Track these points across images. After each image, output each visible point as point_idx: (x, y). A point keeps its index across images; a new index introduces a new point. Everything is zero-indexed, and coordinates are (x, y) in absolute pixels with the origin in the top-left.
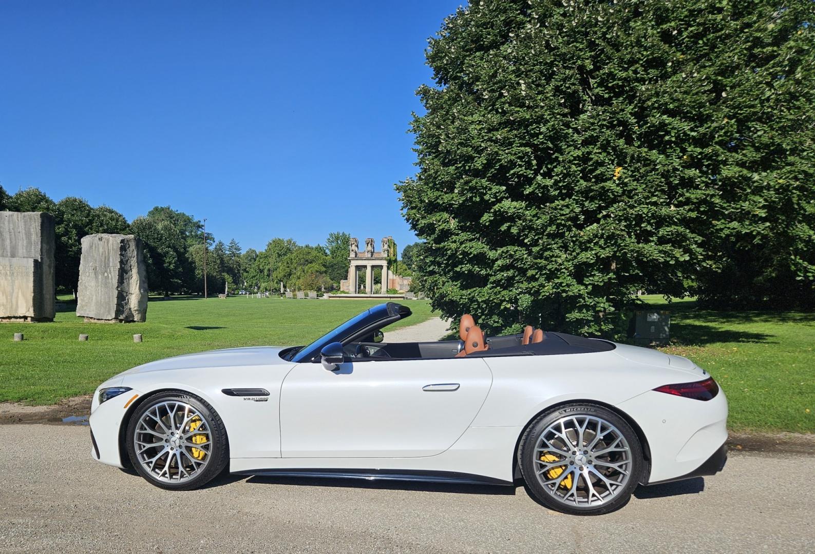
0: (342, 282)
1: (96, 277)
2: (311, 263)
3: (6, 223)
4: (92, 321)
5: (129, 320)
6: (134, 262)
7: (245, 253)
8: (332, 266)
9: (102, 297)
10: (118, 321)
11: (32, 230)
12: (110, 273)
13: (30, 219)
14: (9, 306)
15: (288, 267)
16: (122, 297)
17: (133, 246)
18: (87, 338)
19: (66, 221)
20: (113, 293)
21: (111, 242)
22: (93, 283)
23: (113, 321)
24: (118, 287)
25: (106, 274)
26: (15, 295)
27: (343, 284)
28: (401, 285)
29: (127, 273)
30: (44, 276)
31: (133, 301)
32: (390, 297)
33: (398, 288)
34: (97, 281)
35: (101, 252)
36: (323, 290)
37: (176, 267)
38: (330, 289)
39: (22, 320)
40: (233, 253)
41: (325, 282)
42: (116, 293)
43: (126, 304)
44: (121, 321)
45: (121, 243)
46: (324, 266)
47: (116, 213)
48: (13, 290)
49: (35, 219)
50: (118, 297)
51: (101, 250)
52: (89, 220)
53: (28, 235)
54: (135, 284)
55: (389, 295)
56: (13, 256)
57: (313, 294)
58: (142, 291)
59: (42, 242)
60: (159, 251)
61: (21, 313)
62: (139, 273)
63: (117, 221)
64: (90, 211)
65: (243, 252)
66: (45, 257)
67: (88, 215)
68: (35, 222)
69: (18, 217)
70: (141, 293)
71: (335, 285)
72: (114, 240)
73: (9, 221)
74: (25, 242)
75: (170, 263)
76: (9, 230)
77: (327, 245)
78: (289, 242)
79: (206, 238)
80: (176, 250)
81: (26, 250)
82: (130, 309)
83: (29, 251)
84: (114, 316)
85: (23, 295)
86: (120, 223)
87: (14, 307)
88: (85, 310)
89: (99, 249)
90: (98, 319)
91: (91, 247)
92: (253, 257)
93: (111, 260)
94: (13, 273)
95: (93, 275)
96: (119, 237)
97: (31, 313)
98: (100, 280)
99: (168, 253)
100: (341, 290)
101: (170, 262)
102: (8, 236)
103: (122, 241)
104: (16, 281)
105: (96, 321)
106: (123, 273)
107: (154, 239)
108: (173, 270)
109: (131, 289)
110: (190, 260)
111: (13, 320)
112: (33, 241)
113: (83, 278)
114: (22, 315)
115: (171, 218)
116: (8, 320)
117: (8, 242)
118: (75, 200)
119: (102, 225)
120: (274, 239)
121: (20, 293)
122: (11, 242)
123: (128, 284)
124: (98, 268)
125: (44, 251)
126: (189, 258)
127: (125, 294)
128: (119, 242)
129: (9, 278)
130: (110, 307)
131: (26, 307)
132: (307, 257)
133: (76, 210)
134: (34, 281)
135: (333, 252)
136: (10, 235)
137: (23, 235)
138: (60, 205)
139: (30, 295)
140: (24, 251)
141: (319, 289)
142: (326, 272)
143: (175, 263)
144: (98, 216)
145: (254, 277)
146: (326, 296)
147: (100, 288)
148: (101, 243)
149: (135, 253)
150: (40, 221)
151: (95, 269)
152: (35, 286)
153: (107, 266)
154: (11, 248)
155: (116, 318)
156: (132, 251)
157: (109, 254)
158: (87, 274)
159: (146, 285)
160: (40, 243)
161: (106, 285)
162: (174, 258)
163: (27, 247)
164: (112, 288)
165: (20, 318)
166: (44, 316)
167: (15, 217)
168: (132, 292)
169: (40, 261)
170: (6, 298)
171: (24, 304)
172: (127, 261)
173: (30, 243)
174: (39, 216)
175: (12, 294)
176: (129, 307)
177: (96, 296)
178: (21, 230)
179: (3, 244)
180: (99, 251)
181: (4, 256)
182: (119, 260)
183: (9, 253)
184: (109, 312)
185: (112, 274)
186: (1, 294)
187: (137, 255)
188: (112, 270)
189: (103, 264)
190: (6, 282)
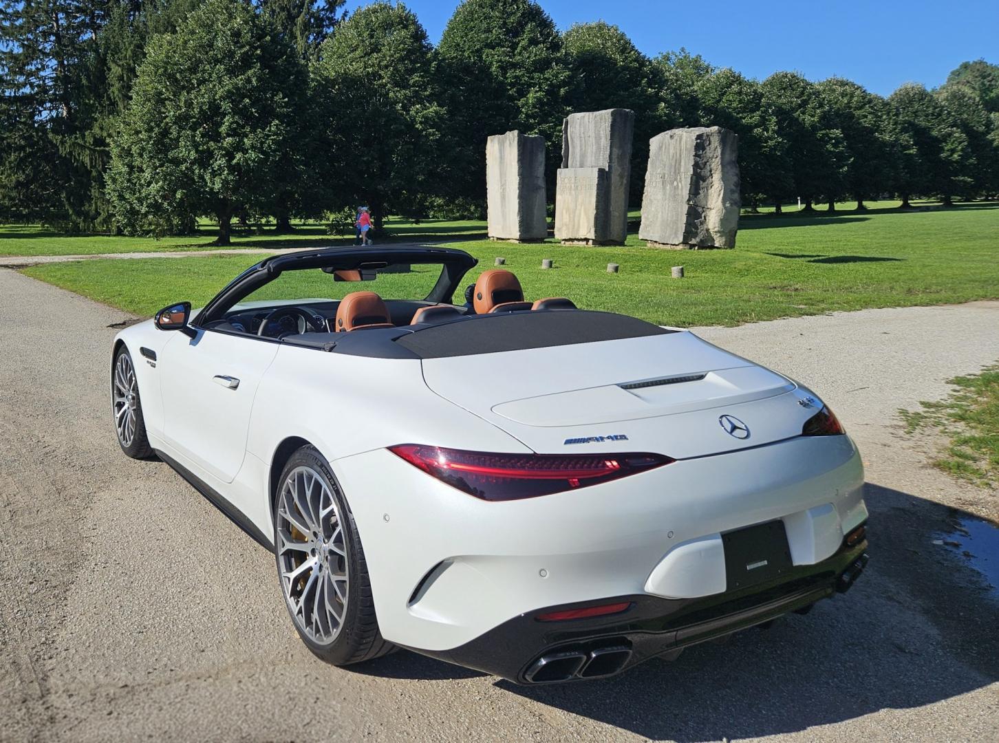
1: (664, 188)
3: (577, 126)
4: (657, 246)
5: (707, 244)
6: (716, 164)
9: (669, 215)
10: (688, 247)
11: (602, 132)
12: (681, 182)
13: (601, 119)
14: (571, 227)
16: (695, 214)
17: (715, 141)
18: (616, 269)
19: (763, 106)
20: (682, 209)
21: (684, 138)
22: (660, 196)
23: (681, 247)
24: (689, 200)
25: (675, 183)
26: (577, 212)
29: (704, 181)
30: (613, 188)
31: (713, 219)
34: (664, 194)
35: (671, 154)
37: (965, 156)
39: (585, 243)
42: (686, 208)
43: (702, 223)
44: (692, 246)
45: (697, 139)
47: (853, 85)
48: (576, 206)
49: (605, 119)
50: (689, 214)
51: (672, 151)
52: (802, 101)
53: (598, 138)
54: (716, 195)
56: (582, 166)
58: (728, 205)
59: (611, 147)
60: (935, 133)
61: (582, 234)
62: (724, 178)
63: (852, 96)
64: (804, 88)
66: (615, 165)
67: (802, 93)
68: (605, 122)
69: (589, 119)
70: (725, 208)
72: (687, 136)
73: (580, 125)
74: (594, 147)
75: (953, 151)
76: (580, 134)
80: (966, 127)
81: (595, 157)
82: (708, 230)
83: (597, 159)
84: (681, 239)
85: (586, 214)
86: (855, 99)
87: (576, 227)
88: (649, 231)
89: (669, 149)
90: (663, 244)
91: (660, 148)
93: (683, 163)
94: (577, 187)
95: (660, 185)
96: (697, 131)
97: (592, 235)
98: (668, 192)
99: (950, 135)
101: (954, 149)
102: (578, 143)
103: (699, 137)
104: (580, 196)
105: (661, 245)
106: (699, 180)
107: (927, 115)
108: (956, 162)
109: (709, 203)
111: (576, 242)
112: (602, 145)
113: (649, 189)
114: (583, 237)
115: (984, 77)
116: (570, 243)
117: (578, 150)
118: (785, 76)
119: (821, 105)
121: (583, 210)
122: (581, 149)
123: (706, 196)
124: (666, 176)
125: (614, 157)
126: (994, 140)
127: (700, 210)
128: (694, 138)
129: (573, 192)
130: (677, 228)
131: (587, 228)
133: (784, 89)
134: (598, 195)
136: (581, 141)
137: (592, 140)
138: (765, 85)
139: (592, 212)
140: (593, 158)
143: (962, 150)
144: (817, 93)
147: (667, 201)
148: (673, 141)
149: (719, 151)
150: (610, 120)
151: (663, 177)
152: (598, 201)
153: (677, 171)
154: (580, 157)
155: (685, 242)
156: (715, 150)
157: (680, 156)
158: (654, 184)
159: (736, 196)
160: (609, 148)
161: (674, 197)
162: (960, 143)
163: (596, 154)
164: (682, 202)
165: (582, 240)
166: (609, 238)
167: (586, 119)
168: (712, 207)
169: (607, 170)
170: (570, 217)
171: (586, 224)
172: (706, 163)
173: (599, 148)
174: (610, 114)
175: (574, 212)
176: (706, 227)
177: (662, 213)
178: (592, 133)
179: (573, 153)
180: (669, 153)
181: (572, 167)
182: (693, 163)
183: (578, 163)
184: (676, 234)
185: (683, 182)
186: (564, 212)
187: (722, 154)
188: (683, 177)
189: (673, 170)
190: (570, 197)
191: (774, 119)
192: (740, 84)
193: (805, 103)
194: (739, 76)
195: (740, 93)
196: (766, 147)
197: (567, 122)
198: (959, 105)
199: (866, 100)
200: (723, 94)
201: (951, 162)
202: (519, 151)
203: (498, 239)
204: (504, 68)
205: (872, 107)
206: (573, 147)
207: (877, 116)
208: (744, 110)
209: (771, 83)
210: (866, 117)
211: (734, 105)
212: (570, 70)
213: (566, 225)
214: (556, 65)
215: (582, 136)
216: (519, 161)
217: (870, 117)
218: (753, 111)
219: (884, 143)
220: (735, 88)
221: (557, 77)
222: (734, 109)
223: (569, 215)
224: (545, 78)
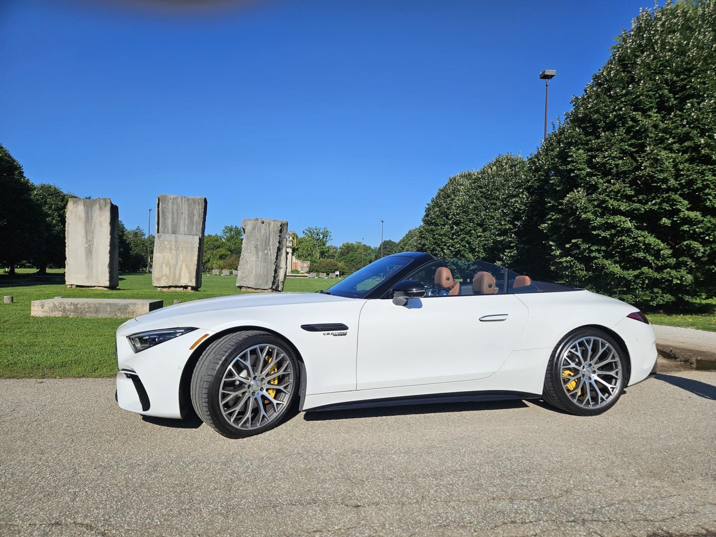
1: (257, 254)
4: (250, 290)
9: (262, 271)
10: (274, 291)
12: (270, 251)
14: (171, 277)
21: (272, 225)
22: (254, 259)
23: (270, 292)
24: (276, 262)
25: (266, 252)
26: (178, 266)
34: (257, 258)
35: (262, 233)
39: (183, 289)
42: (274, 266)
45: (281, 226)
48: (177, 263)
50: (275, 271)
51: (263, 231)
61: (183, 282)
72: (274, 223)
84: (270, 286)
85: (187, 266)
87: (177, 277)
88: (245, 282)
89: (261, 230)
90: (255, 289)
91: (254, 228)
93: (271, 240)
94: (178, 248)
95: (254, 251)
97: (192, 283)
98: (260, 256)
104: (181, 255)
105: (253, 290)
111: (172, 289)
113: (245, 254)
114: (183, 285)
116: (168, 289)
121: (184, 266)
124: (259, 246)
128: (279, 225)
129: (174, 252)
130: (267, 278)
131: (189, 279)
134: (198, 255)
139: (193, 267)
147: (259, 262)
148: (263, 226)
151: (256, 247)
152: (198, 260)
153: (267, 244)
155: (272, 288)
157: (269, 235)
158: (249, 251)
161: (265, 260)
164: (271, 263)
165: (182, 287)
170: (170, 270)
171: (188, 275)
175: (175, 266)
177: (256, 269)
180: (261, 232)
182: (278, 240)
184: (267, 282)
185: (271, 251)
186: (164, 266)
188: (271, 248)
189: (264, 243)
190: (170, 255)
202: (111, 215)
203: (77, 286)
213: (166, 276)
216: (110, 223)
223: (170, 268)
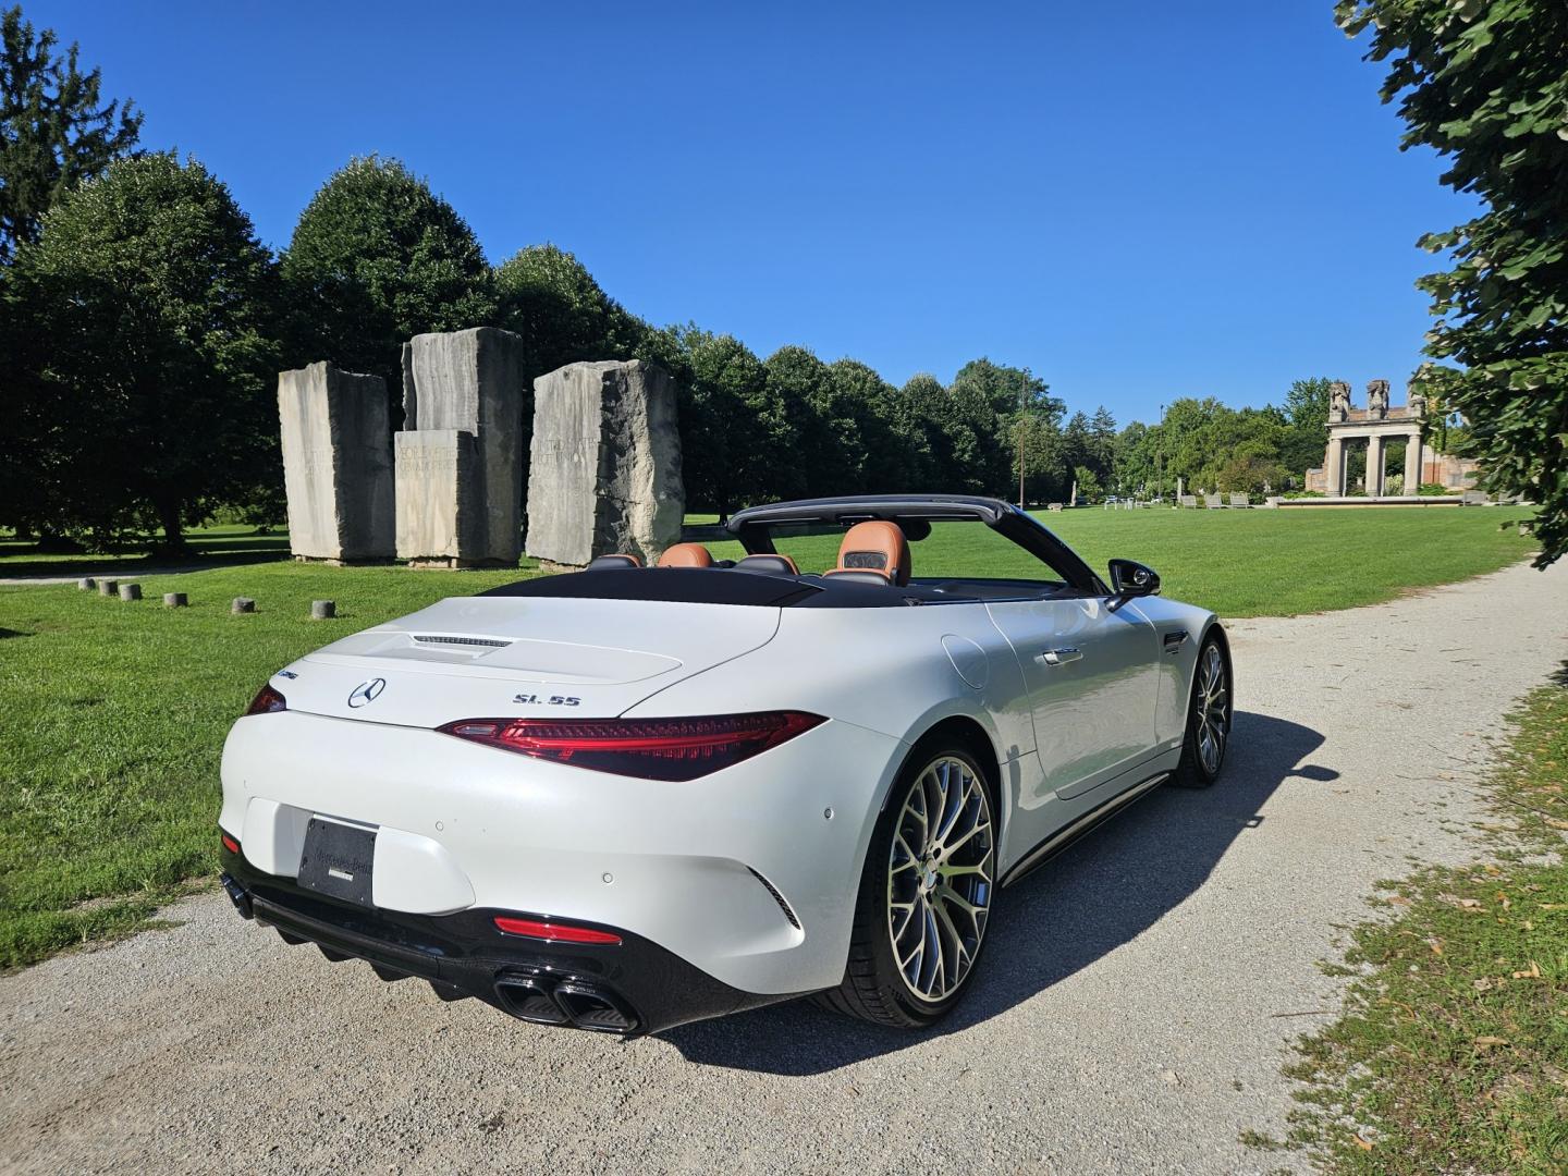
0: (1310, 472)
1: (560, 466)
2: (1247, 439)
3: (426, 357)
4: (555, 568)
6: (639, 425)
7: (1124, 430)
8: (1296, 444)
9: (570, 513)
11: (464, 368)
12: (584, 454)
13: (462, 344)
14: (420, 536)
15: (1199, 450)
16: (610, 512)
17: (636, 386)
19: (768, 386)
20: (588, 504)
21: (587, 379)
22: (553, 481)
24: (598, 488)
25: (576, 458)
26: (429, 508)
27: (1312, 479)
28: (1454, 475)
29: (622, 454)
30: (489, 468)
31: (640, 521)
32: (1426, 502)
33: (1445, 481)
34: (561, 476)
35: (567, 406)
36: (1267, 488)
37: (975, 457)
38: (1282, 488)
39: (445, 564)
40: (1101, 430)
41: (1272, 475)
42: (594, 499)
43: (623, 528)
45: (604, 379)
46: (1276, 444)
47: (866, 369)
48: (427, 500)
49: (468, 344)
50: (600, 512)
51: (568, 400)
52: (812, 382)
53: (459, 379)
54: (642, 479)
55: (1422, 498)
56: (437, 427)
57: (1240, 499)
58: (663, 497)
59: (480, 394)
60: (946, 430)
61: (441, 549)
62: (654, 451)
63: (865, 382)
64: (815, 367)
65: (1120, 429)
66: (491, 426)
67: (813, 373)
68: (468, 349)
69: (443, 344)
70: (659, 502)
71: (1293, 480)
72: (587, 376)
73: (430, 354)
74: (455, 396)
75: (964, 451)
76: (431, 372)
77: (1289, 404)
78: (1209, 404)
79: (1052, 408)
80: (975, 426)
81: (457, 411)
82: (633, 540)
83: (460, 416)
84: (589, 556)
85: (442, 510)
86: (868, 385)
87: (429, 537)
88: (540, 543)
89: (563, 397)
90: (564, 565)
91: (551, 394)
92: (1134, 435)
93: (585, 423)
94: (427, 464)
95: (553, 460)
96: (604, 366)
97: (455, 551)
98: (566, 473)
99: (960, 433)
100: (1308, 489)
101: (965, 449)
102: (430, 386)
103: (608, 376)
104: (432, 481)
105: (561, 567)
106: (612, 453)
107: (939, 411)
108: (967, 463)
109: (632, 494)
110: (1002, 444)
111: (431, 563)
112: (466, 392)
113: (537, 469)
114: (440, 555)
115: (988, 377)
116: (424, 563)
117: (429, 399)
118: (793, 351)
119: (833, 389)
120: (1178, 400)
121: (437, 507)
122: (435, 398)
123: (627, 480)
124: (562, 443)
125: (489, 413)
126: (1000, 440)
127: (618, 505)
128: (600, 377)
129: (422, 473)
130: (582, 537)
131: (447, 538)
132: (1240, 429)
133: (793, 367)
134: (460, 479)
135: (1299, 418)
136: (433, 383)
137: (451, 382)
138: (772, 361)
139: (452, 509)
140: (453, 415)
141: (1260, 489)
142: (1278, 456)
143: (972, 450)
144: (828, 375)
145: (1137, 470)
146: (1271, 503)
147: (564, 491)
148: (568, 384)
149: (643, 403)
150: (476, 347)
151: (557, 447)
152: (461, 490)
153: (578, 437)
154: (434, 410)
156: (635, 400)
157: (582, 409)
158: (544, 460)
159: (676, 482)
160: (476, 396)
161: (576, 481)
162: (970, 442)
163: (457, 406)
164: (587, 489)
165: (442, 558)
166: (485, 556)
167: (439, 343)
168: (637, 500)
169: (476, 434)
170: (418, 518)
171: (444, 531)
172: (622, 423)
173: (461, 397)
174: (475, 335)
175: (425, 510)
176: (629, 534)
177: (559, 510)
178: (448, 370)
179: (424, 404)
180: (564, 404)
181: (423, 429)
182: (600, 422)
183: (431, 423)
184: (581, 546)
185: (587, 456)
186: (409, 507)
187: (649, 407)
188: (587, 446)
189: (571, 434)
190: (417, 483)
191: (782, 402)
192: (742, 355)
193: (816, 385)
194: (741, 346)
195: (742, 367)
196: (774, 436)
197: (409, 350)
198: (968, 401)
199: (879, 388)
200: (723, 367)
201: (962, 463)
202: (330, 399)
203: (308, 559)
204: (390, 290)
205: (885, 396)
206: (423, 395)
207: (890, 406)
208: (747, 388)
209: (778, 359)
210: (879, 406)
211: (736, 382)
212: (495, 302)
213: (413, 531)
214: (474, 292)
215: (435, 374)
216: (331, 417)
217: (883, 406)
218: (757, 390)
219: (898, 438)
220: (736, 360)
221: (475, 311)
222: (737, 386)
223: (418, 513)
224: (456, 312)
